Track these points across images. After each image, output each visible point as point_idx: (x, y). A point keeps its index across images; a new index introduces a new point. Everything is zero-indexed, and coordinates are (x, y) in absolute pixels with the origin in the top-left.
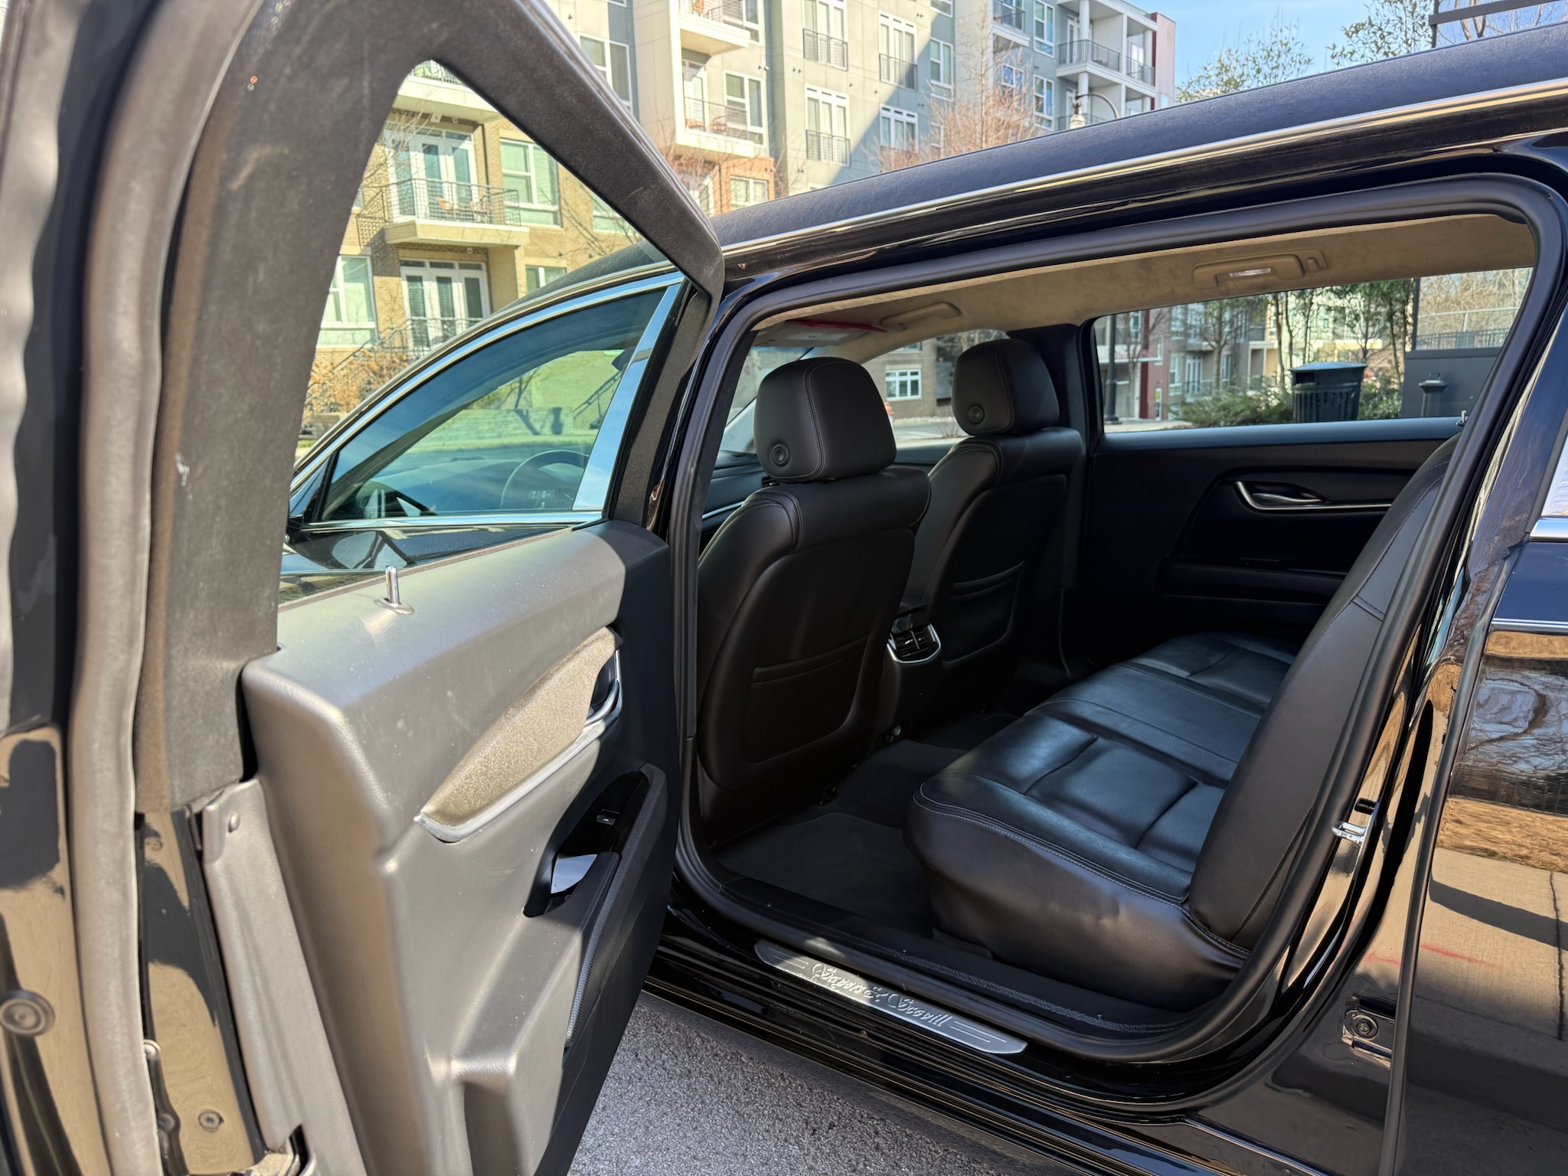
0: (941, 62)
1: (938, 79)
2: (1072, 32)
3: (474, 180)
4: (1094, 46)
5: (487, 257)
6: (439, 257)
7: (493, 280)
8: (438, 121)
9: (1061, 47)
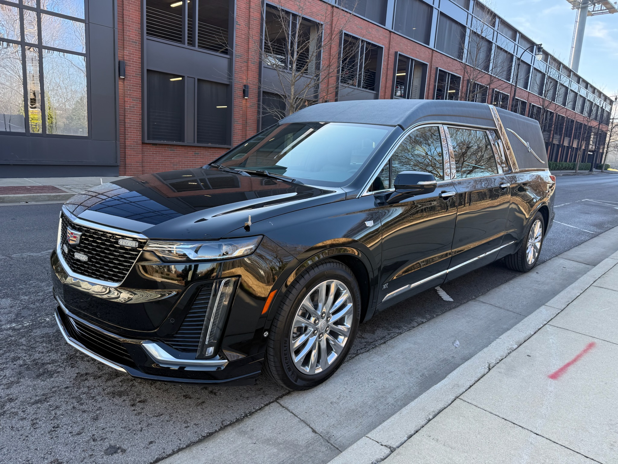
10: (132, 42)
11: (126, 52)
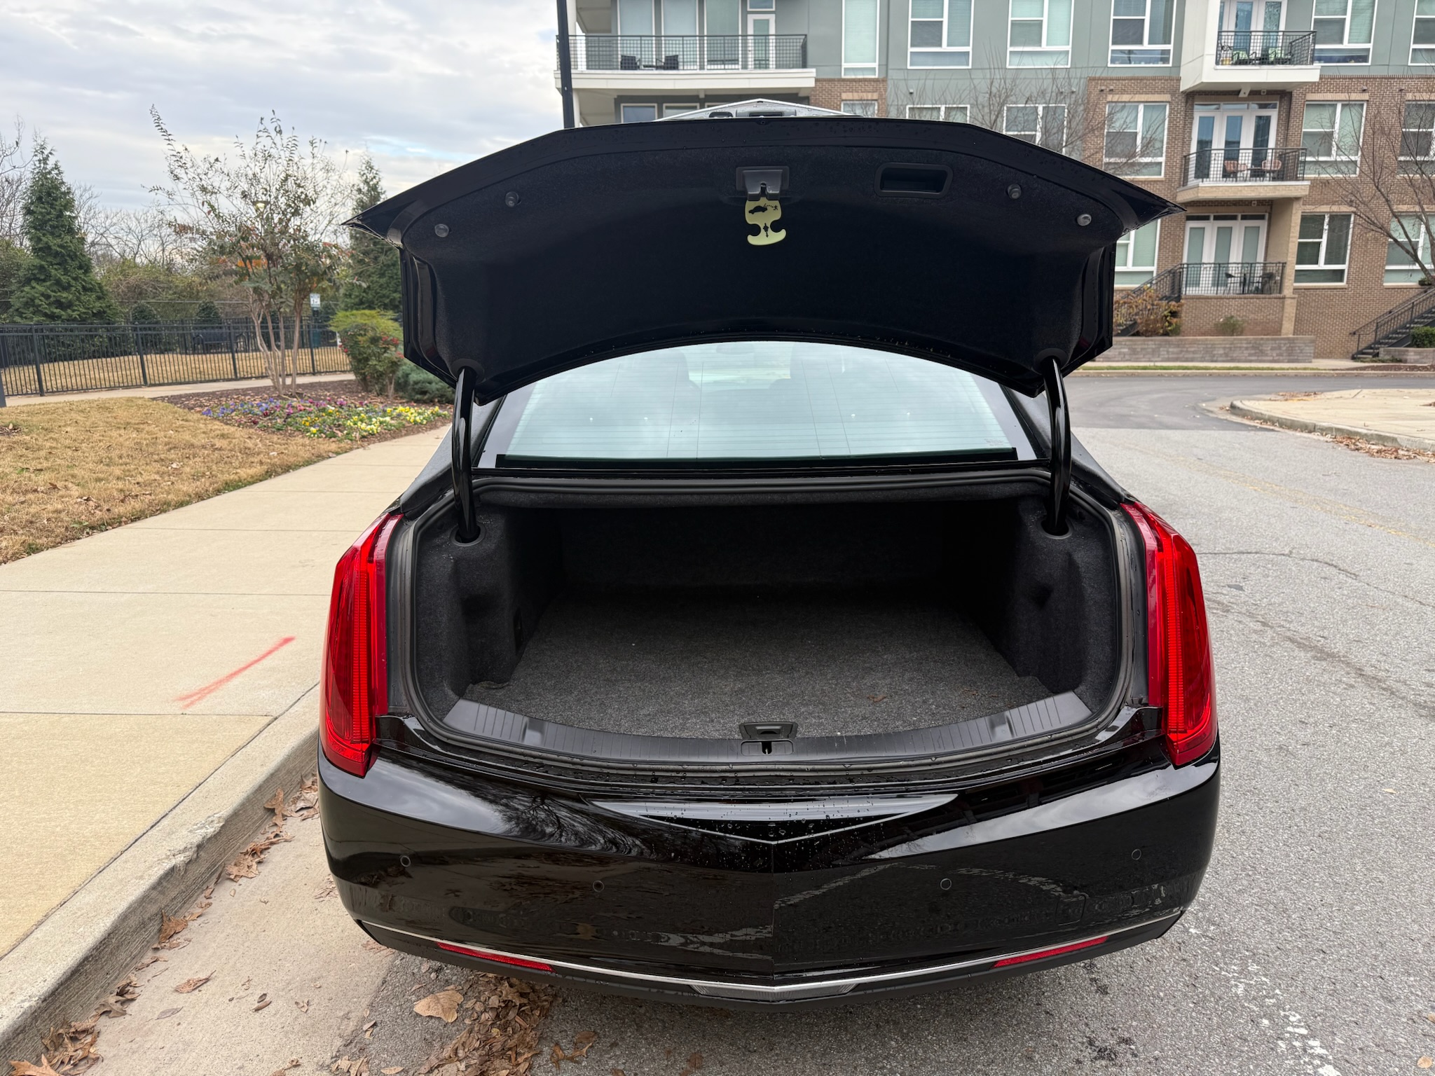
3: (1272, 144)
5: (1271, 208)
6: (1223, 211)
7: (1272, 229)
8: (1246, 95)
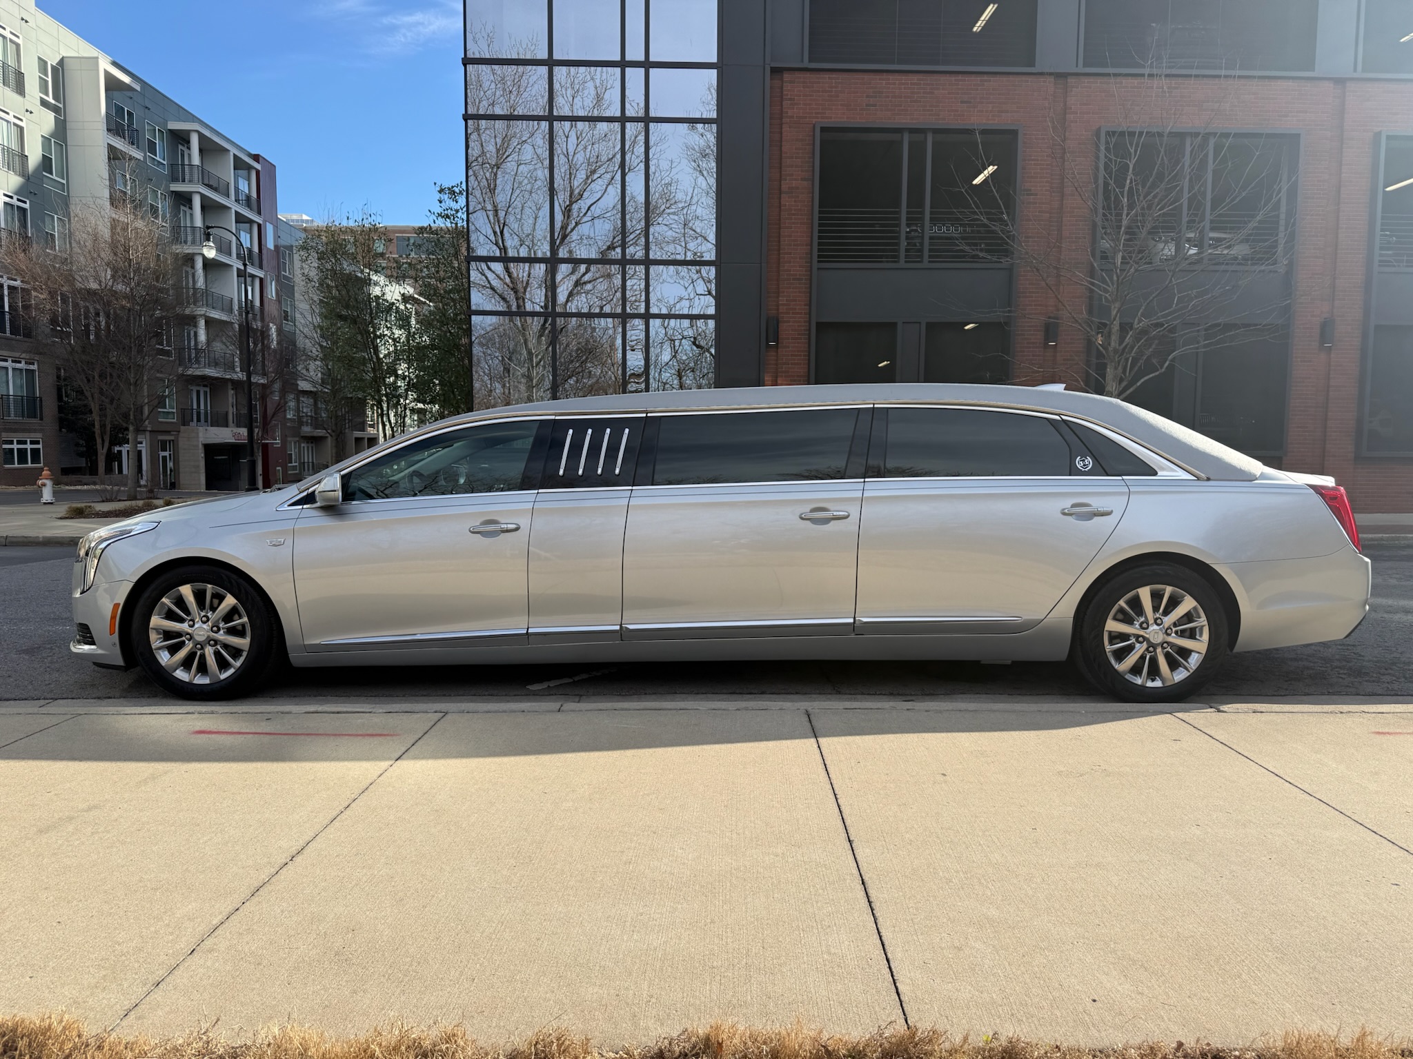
0: (53, 158)
1: (52, 174)
2: (183, 156)
4: (203, 172)
9: (173, 166)
10: (794, 279)
11: (783, 300)
